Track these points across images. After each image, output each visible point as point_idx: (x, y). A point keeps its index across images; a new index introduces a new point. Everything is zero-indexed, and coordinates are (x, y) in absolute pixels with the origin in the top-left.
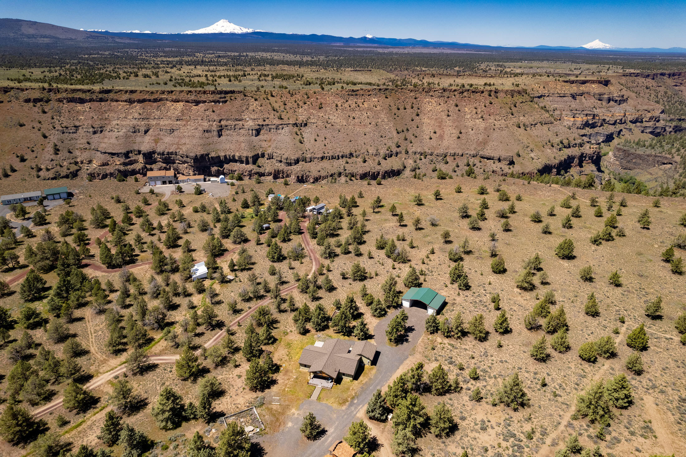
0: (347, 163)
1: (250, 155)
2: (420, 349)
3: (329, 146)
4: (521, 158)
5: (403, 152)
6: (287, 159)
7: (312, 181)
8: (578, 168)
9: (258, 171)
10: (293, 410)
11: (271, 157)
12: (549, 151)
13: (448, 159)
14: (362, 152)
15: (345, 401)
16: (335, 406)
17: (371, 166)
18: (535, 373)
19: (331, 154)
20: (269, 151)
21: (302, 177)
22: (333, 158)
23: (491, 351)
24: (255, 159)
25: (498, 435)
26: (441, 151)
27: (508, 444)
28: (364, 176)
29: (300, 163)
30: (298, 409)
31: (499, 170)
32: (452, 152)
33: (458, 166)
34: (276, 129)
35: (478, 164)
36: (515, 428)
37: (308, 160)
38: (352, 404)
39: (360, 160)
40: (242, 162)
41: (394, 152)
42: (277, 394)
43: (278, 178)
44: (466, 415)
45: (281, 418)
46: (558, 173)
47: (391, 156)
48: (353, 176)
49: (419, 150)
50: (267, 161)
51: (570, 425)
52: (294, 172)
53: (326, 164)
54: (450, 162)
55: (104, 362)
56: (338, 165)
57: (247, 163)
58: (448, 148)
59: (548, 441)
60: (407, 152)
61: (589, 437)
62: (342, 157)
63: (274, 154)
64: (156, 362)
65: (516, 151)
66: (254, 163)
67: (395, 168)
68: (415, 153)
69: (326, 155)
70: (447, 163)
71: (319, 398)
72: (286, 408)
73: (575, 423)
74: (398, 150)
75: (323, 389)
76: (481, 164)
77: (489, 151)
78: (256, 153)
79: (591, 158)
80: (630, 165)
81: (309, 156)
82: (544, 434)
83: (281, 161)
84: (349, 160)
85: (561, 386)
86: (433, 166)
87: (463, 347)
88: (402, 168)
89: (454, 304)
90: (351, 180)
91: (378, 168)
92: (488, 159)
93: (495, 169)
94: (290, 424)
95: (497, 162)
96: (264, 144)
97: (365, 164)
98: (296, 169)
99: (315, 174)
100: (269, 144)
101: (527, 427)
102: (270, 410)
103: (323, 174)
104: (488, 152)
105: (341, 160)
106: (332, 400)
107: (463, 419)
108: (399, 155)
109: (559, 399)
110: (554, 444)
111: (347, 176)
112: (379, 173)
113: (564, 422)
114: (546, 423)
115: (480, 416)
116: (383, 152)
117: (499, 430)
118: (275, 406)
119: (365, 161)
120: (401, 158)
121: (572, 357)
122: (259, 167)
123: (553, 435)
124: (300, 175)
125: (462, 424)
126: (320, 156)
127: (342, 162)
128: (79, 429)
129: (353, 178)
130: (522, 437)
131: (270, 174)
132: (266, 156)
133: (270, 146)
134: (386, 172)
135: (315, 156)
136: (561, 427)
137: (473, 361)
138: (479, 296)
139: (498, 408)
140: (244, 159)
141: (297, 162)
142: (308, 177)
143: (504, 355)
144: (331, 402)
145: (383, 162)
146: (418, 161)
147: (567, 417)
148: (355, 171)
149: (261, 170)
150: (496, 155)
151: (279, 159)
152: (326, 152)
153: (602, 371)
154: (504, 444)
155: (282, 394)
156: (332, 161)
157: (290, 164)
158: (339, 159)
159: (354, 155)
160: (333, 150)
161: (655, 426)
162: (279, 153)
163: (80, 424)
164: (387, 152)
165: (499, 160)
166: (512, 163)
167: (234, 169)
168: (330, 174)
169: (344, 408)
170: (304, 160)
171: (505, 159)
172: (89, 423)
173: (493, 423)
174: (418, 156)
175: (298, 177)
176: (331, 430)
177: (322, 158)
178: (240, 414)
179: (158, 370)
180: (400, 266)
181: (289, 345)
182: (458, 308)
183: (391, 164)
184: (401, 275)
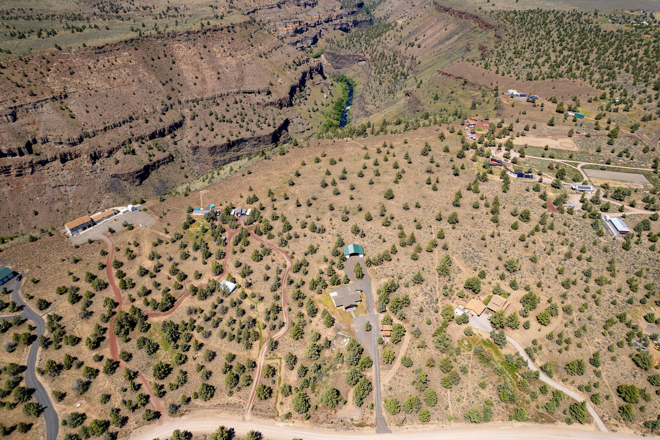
0: (131, 127)
1: (22, 145)
2: (371, 276)
3: (105, 114)
4: (274, 87)
5: (176, 102)
6: (69, 140)
7: (107, 155)
8: (311, 80)
9: (39, 159)
10: (352, 325)
11: (45, 141)
12: (289, 73)
13: (219, 100)
14: (140, 112)
15: (366, 311)
16: (364, 315)
17: (154, 125)
18: (418, 266)
19: (111, 123)
20: (40, 135)
21: (95, 153)
22: (115, 126)
24: (29, 147)
26: (209, 95)
28: (152, 136)
29: (85, 140)
30: (354, 324)
31: (262, 101)
32: (219, 93)
33: (228, 106)
34: (35, 108)
35: (244, 100)
36: (425, 290)
37: (91, 135)
38: (369, 311)
39: (141, 121)
40: (14, 155)
41: (169, 105)
42: (340, 323)
43: (67, 160)
44: (408, 294)
45: (352, 330)
46: (301, 91)
47: (167, 110)
48: (143, 139)
49: (190, 99)
50: (43, 146)
51: (439, 280)
52: (83, 152)
53: (111, 134)
54: (220, 103)
55: (250, 354)
56: (124, 131)
57: (22, 154)
58: (214, 90)
59: (437, 289)
60: (180, 103)
61: (447, 281)
62: (124, 123)
63: (48, 137)
64: (275, 340)
65: (268, 81)
66: (30, 152)
67: (177, 121)
68: (188, 102)
69: (107, 125)
70: (218, 104)
71: (356, 316)
72: (349, 326)
74: (171, 102)
75: (354, 311)
76: (245, 99)
77: (249, 86)
78: (26, 141)
79: (317, 70)
80: (339, 65)
81: (90, 131)
82: (434, 288)
83: (61, 143)
84: (132, 124)
85: (428, 267)
86: (208, 111)
87: (386, 266)
88: (182, 118)
89: (366, 246)
90: (143, 143)
91: (162, 125)
92: (250, 93)
93: (258, 101)
94: (357, 330)
95: (257, 94)
96: (29, 128)
97: (149, 124)
98: (85, 146)
99: (106, 148)
100: (35, 127)
101: (429, 288)
102: (344, 330)
103: (115, 145)
104: (248, 88)
105: (123, 126)
106: (361, 313)
107: (408, 296)
108: (174, 107)
109: (431, 272)
110: (439, 289)
111: (137, 141)
112: (164, 129)
113: (437, 280)
114: (433, 283)
115: (413, 292)
116: (159, 108)
117: (421, 294)
118: (344, 327)
119: (147, 122)
120: (176, 110)
121: (424, 252)
122: (38, 154)
123: (437, 287)
124: (92, 153)
125: (410, 298)
126: (102, 127)
127: (125, 127)
128: (282, 379)
129: (144, 141)
130: (429, 292)
131: (55, 158)
132: (40, 141)
133: (37, 129)
134: (170, 127)
135: (97, 129)
136: (438, 283)
137: (394, 271)
138: (372, 238)
139: (416, 286)
140: (17, 151)
141: (81, 140)
142: (100, 152)
143: (402, 263)
144: (362, 315)
145: (163, 117)
146: (193, 109)
147: (437, 278)
148: (142, 133)
149: (42, 158)
150: (255, 89)
151: (58, 141)
152: (106, 122)
153: (436, 254)
154: (426, 298)
156: (115, 129)
157: (74, 144)
158: (121, 125)
159: (134, 117)
160: (112, 118)
161: (460, 267)
162: (55, 134)
163: (280, 379)
164: (163, 107)
165: (259, 93)
166: (269, 93)
167: (8, 165)
168: (121, 143)
169: (368, 314)
170: (88, 136)
171: (263, 91)
172: (283, 376)
173: (418, 292)
174: (191, 103)
175: (91, 155)
176: (372, 324)
177: (105, 129)
178: (336, 338)
179: (280, 343)
180: (324, 235)
181: (320, 301)
182: (369, 248)
183: (171, 118)
184: (330, 240)
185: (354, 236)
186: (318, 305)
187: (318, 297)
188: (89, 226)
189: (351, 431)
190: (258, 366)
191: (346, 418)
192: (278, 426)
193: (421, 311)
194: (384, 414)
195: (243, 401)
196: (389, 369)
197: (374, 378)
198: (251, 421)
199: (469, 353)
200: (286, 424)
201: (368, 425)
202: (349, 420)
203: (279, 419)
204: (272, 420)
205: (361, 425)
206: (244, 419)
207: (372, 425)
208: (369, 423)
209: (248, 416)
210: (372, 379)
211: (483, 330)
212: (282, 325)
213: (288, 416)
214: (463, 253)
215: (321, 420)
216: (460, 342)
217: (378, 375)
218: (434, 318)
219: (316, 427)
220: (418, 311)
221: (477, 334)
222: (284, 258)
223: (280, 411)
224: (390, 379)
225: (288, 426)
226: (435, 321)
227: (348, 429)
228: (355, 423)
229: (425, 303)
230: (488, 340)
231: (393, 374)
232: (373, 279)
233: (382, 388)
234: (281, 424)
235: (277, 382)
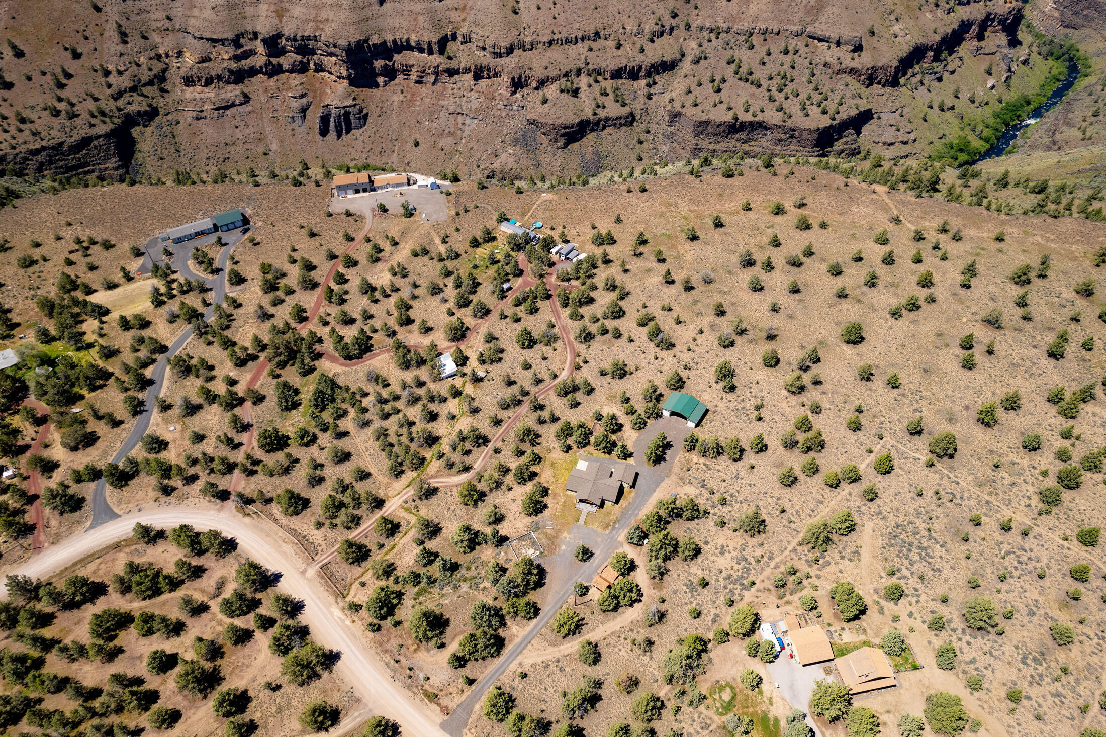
0: (591, 50)
1: (435, 38)
2: (676, 469)
3: (561, 19)
4: (875, 38)
5: (682, 26)
6: (494, 47)
7: (535, 85)
8: (975, 43)
9: (448, 66)
10: (565, 534)
11: (467, 40)
12: (928, 15)
13: (755, 40)
14: (614, 28)
15: (608, 525)
16: (600, 530)
17: (629, 56)
18: (778, 499)
19: (563, 35)
20: (464, 30)
21: (520, 78)
22: (568, 41)
23: (743, 473)
24: (443, 43)
25: (732, 558)
26: (744, 25)
27: (740, 567)
28: (617, 74)
29: (516, 52)
30: (569, 533)
31: (835, 62)
32: (763, 26)
33: (769, 54)
35: (803, 51)
36: (748, 553)
37: (528, 46)
38: (614, 529)
39: (611, 43)
40: (421, 51)
41: (667, 27)
42: (550, 519)
43: (482, 78)
44: (709, 540)
45: (556, 542)
46: (936, 59)
47: (661, 34)
48: (599, 74)
49: (708, 24)
50: (462, 47)
51: (795, 550)
52: (506, 70)
53: (556, 53)
54: (757, 47)
55: (388, 485)
56: (577, 54)
57: (431, 52)
58: (756, 19)
59: (772, 564)
60: (688, 27)
61: (807, 561)
62: (583, 39)
63: (473, 35)
64: (436, 485)
65: (869, 24)
66: (442, 51)
67: (667, 58)
68: (702, 29)
69: (556, 37)
70: (752, 47)
71: (585, 523)
72: (558, 532)
73: (799, 549)
74: (674, 22)
75: (589, 514)
76: (807, 49)
77: (824, 27)
78: (443, 33)
79: (1002, 21)
80: (1076, 20)
81: (528, 39)
82: (771, 558)
83: (484, 49)
84: (594, 45)
85: (797, 512)
86: (728, 54)
87: (717, 467)
88: (678, 56)
89: (715, 412)
90: (597, 81)
91: (640, 58)
92: (820, 40)
93: (829, 59)
94: (563, 547)
95: (833, 46)
96: (455, 16)
97: (619, 52)
98: (510, 63)
99: (539, 73)
100: (463, 15)
101: (759, 552)
102: (545, 534)
103: (553, 73)
104: (819, 29)
105: (580, 45)
106: (597, 524)
107: (706, 543)
108: (675, 32)
109: (793, 525)
110: (777, 566)
111: (590, 75)
112: (641, 67)
113: (790, 548)
114: (775, 548)
115: (720, 542)
116: (649, 27)
117: (734, 554)
118: (549, 530)
119: (619, 46)
120: (677, 38)
121: (818, 479)
122: (450, 58)
123: (777, 560)
124: (517, 76)
125: (705, 549)
126: (546, 39)
127: (582, 47)
128: (395, 551)
129: (600, 78)
130: (752, 561)
131: (467, 71)
132: (460, 38)
133: (464, 20)
134: (652, 66)
135: (539, 39)
136: (787, 552)
137: (724, 484)
138: (743, 400)
139: (738, 533)
140: (425, 46)
141: (510, 51)
142: (528, 78)
143: (753, 478)
144: (596, 527)
145: (648, 46)
146: (705, 44)
147: (794, 543)
148: (603, 65)
149: (454, 65)
150: (834, 35)
151: (481, 44)
152: (556, 32)
153: (839, 497)
154: (736, 567)
155: (553, 518)
156: (566, 47)
157: (499, 55)
158: (577, 42)
159: (602, 34)
160: (568, 28)
161: (863, 551)
162: (481, 33)
163: (393, 548)
164: (656, 28)
165: (838, 43)
166: (858, 48)
167: (411, 63)
168: (564, 71)
169: (607, 532)
170: (522, 46)
171: (847, 43)
172: (400, 546)
173: (731, 548)
174: (706, 34)
175: (513, 79)
176: (597, 553)
177: (551, 43)
178: (521, 538)
179: (440, 494)
180: (662, 354)
181: (553, 465)
182: (718, 417)
183: (663, 50)
184: (663, 369)
185: (713, 381)
186: (542, 469)
187: (557, 455)
188: (365, 190)
189: (411, 694)
190: (384, 510)
191: (421, 670)
192: (332, 613)
193: (705, 584)
194: (477, 707)
195: (324, 547)
196: (554, 644)
197: (517, 641)
198: (309, 580)
199: (716, 718)
200: (343, 617)
201: (439, 705)
202: (422, 676)
203: (341, 604)
204: (332, 599)
205: (433, 697)
206: (303, 572)
207: (446, 711)
208: (445, 701)
209: (312, 571)
210: (511, 641)
211: (787, 696)
212: (467, 469)
213: (356, 608)
214: (898, 526)
215: (389, 646)
216: (719, 687)
217: (527, 641)
218: (713, 611)
219: (373, 651)
220: (695, 581)
221: (767, 694)
222: (565, 362)
223: (352, 593)
224: (539, 660)
225: (343, 621)
226: (710, 618)
227: (409, 687)
228: (427, 687)
229: (724, 574)
230: (777, 721)
231: (550, 657)
232: (674, 478)
233: (513, 666)
234: (337, 613)
235: (384, 550)
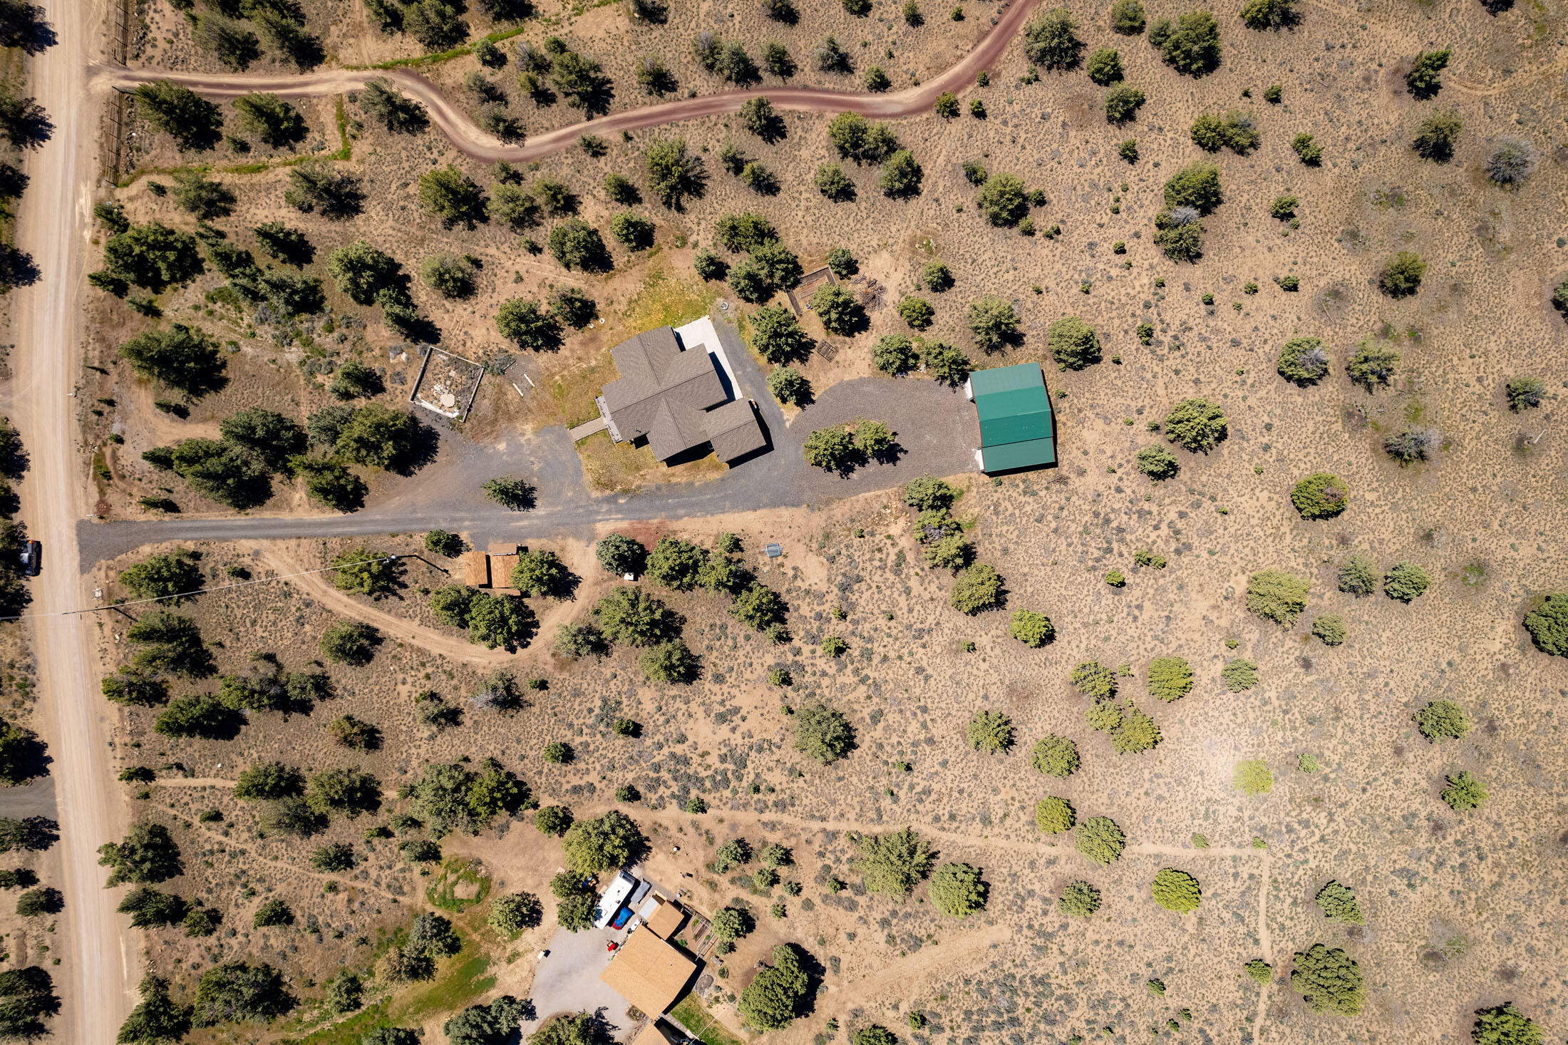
2: (840, 510)
10: (529, 427)
15: (610, 485)
16: (588, 478)
18: (930, 741)
23: (939, 641)
25: (725, 743)
27: (718, 765)
30: (537, 432)
36: (756, 763)
38: (611, 500)
42: (536, 375)
44: (731, 679)
45: (503, 424)
51: (834, 835)
55: (357, 31)
59: (768, 816)
61: (827, 868)
64: (432, 114)
71: (581, 443)
72: (523, 411)
73: (843, 842)
75: (605, 432)
82: (781, 806)
85: (927, 792)
87: (914, 583)
89: (1062, 480)
94: (502, 446)
101: (776, 778)
102: (501, 393)
106: (595, 465)
107: (719, 679)
109: (886, 802)
110: (773, 826)
113: (831, 826)
114: (808, 800)
115: (743, 701)
117: (737, 739)
118: (514, 394)
123: (786, 818)
125: (706, 684)
128: (257, 178)
130: (749, 778)
136: (816, 825)
137: (882, 622)
138: (1142, 514)
139: (786, 719)
143: (942, 669)
144: (589, 467)
147: (850, 825)
153: (1027, 847)
154: (713, 760)
155: (544, 379)
163: (258, 170)
169: (596, 494)
172: (271, 177)
173: (744, 727)
176: (541, 510)
178: (457, 362)
179: (419, 140)
180: (1147, 255)
181: (657, 277)
182: (1052, 498)
184: (1102, 291)
185: (1153, 416)
186: (629, 265)
189: (80, 438)
190: (308, 77)
191: (124, 419)
192: (76, 194)
193: (634, 730)
194: (146, 549)
195: (158, 53)
196: (328, 578)
197: (286, 516)
198: (89, 97)
199: (421, 895)
200: (88, 220)
201: (102, 492)
202: (116, 429)
203: (102, 192)
204: (95, 168)
205: (104, 475)
206: (91, 72)
207: (103, 510)
208: (113, 497)
209: (105, 84)
210: (276, 507)
211: (541, 976)
212: (511, 132)
213: (111, 217)
214: (1041, 981)
215: (111, 335)
216: (471, 869)
217: (298, 532)
218: (593, 778)
219: (84, 320)
220: (628, 713)
221: (520, 945)
222: (941, 69)
223: (134, 189)
224: (286, 576)
225: (83, 226)
226: (576, 781)
227: (85, 427)
228: (108, 451)
229: (679, 749)
230: (491, 982)
231: (304, 588)
232: (818, 520)
233: (246, 545)
234: (86, 204)
235: (243, 160)
